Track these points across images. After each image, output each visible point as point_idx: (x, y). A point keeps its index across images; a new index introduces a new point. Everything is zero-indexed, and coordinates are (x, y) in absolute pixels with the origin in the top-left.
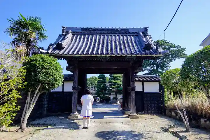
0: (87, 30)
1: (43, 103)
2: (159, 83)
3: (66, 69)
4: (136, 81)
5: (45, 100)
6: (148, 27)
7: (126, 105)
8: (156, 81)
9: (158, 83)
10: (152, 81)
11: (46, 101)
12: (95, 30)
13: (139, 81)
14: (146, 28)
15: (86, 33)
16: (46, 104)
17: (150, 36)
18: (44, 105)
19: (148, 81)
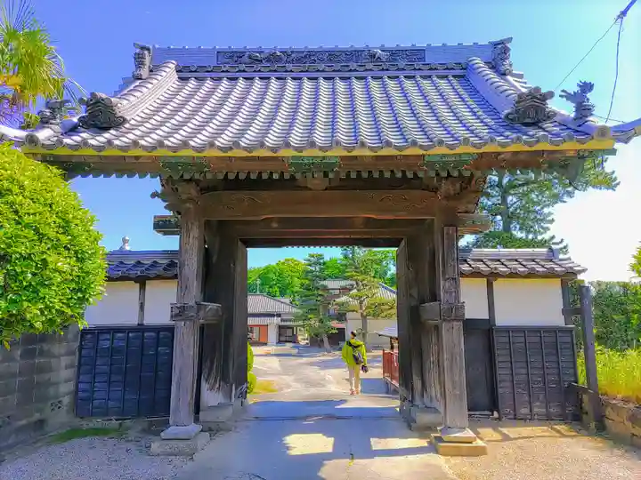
0: (246, 59)
1: (53, 377)
2: (564, 284)
3: (155, 228)
4: (463, 274)
5: (64, 361)
6: (510, 40)
7: (417, 383)
8: (550, 274)
9: (558, 282)
10: (531, 274)
11: (66, 368)
12: (279, 59)
13: (476, 274)
14: (502, 42)
15: (240, 71)
16: (67, 381)
17: (521, 76)
18: (57, 384)
19: (513, 275)
